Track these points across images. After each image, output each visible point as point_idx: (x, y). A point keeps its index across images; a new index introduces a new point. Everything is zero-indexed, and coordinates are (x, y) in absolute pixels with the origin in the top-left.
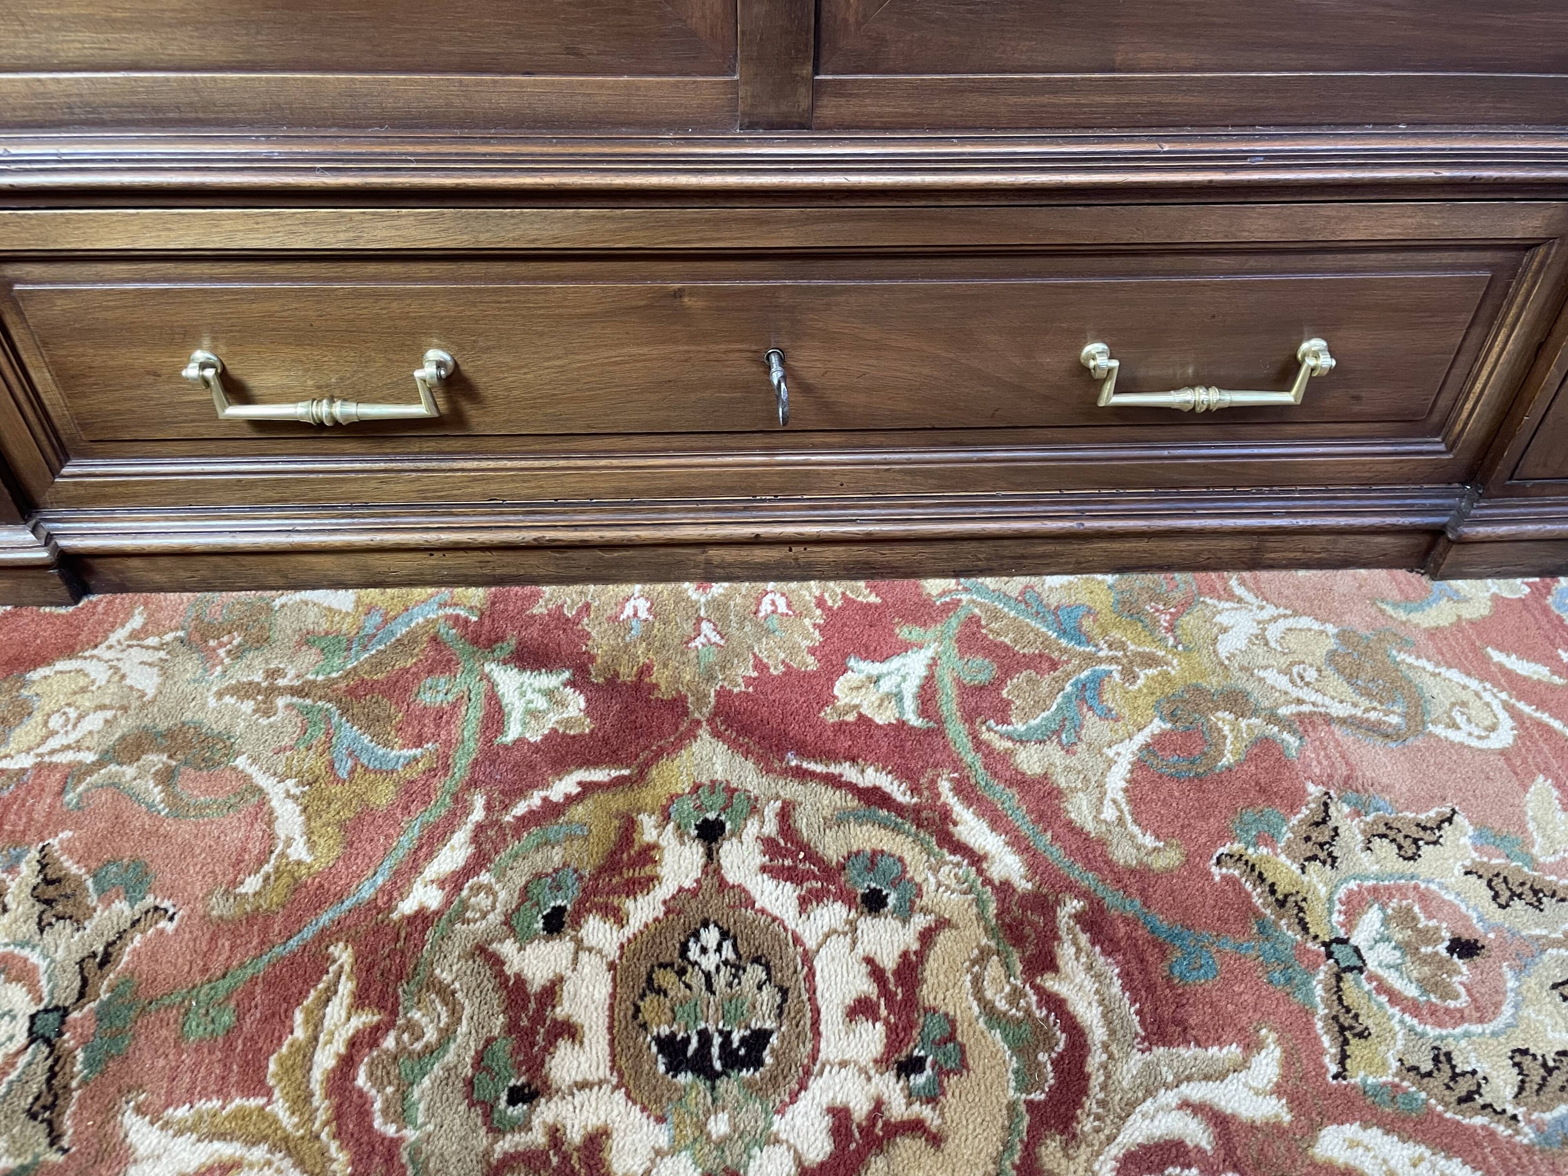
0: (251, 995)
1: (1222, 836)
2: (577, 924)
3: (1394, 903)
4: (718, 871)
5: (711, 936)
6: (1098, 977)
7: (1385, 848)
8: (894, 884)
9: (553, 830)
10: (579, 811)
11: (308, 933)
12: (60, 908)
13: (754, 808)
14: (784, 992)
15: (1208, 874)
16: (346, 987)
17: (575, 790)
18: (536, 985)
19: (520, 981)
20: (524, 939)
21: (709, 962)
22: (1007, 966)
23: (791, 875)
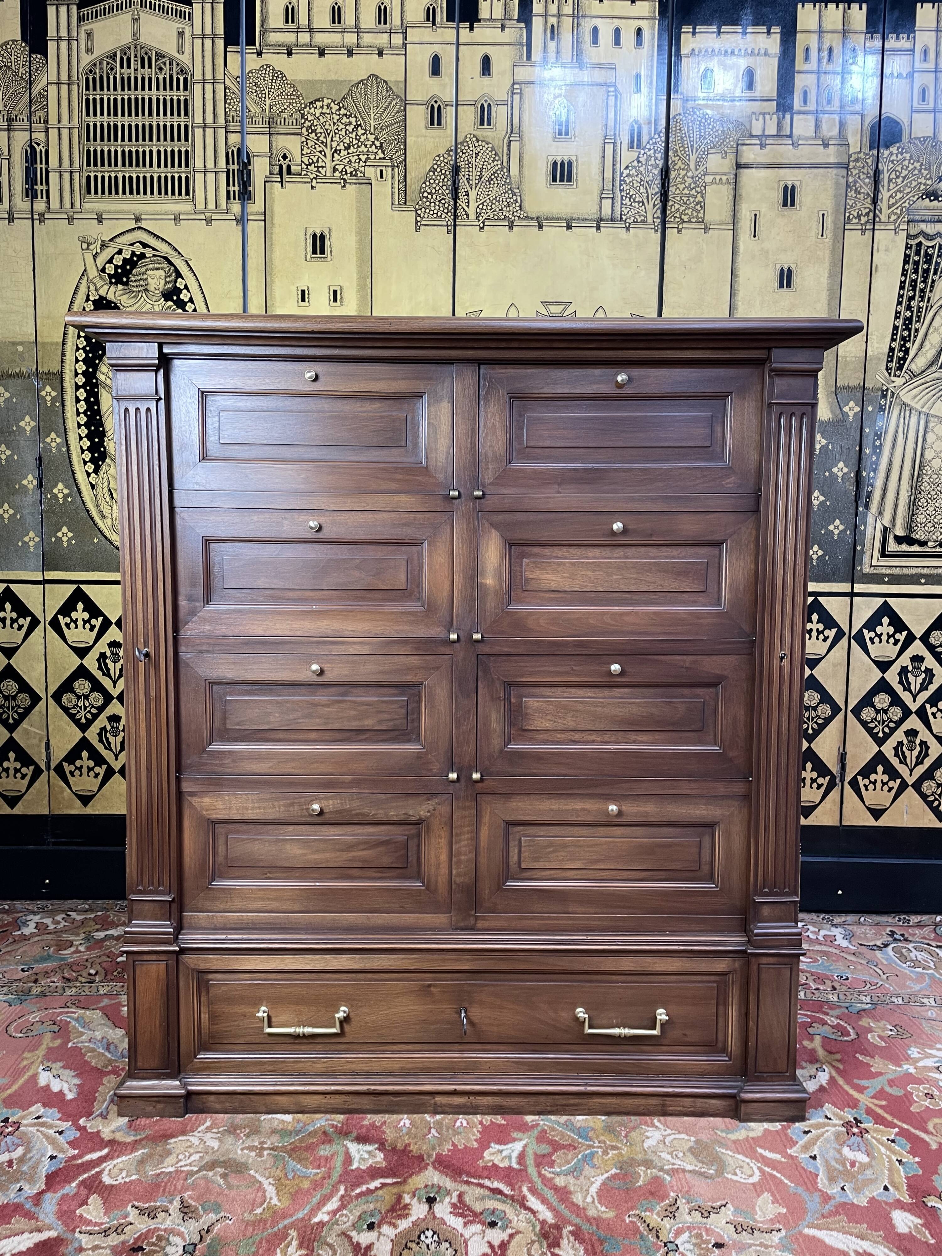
0: (261, 1244)
1: (632, 1209)
2: (379, 1227)
3: (695, 1231)
4: (433, 1213)
5: (429, 1233)
6: (575, 1250)
7: (696, 1214)
8: (501, 1219)
9: (370, 1198)
10: (380, 1192)
11: (281, 1226)
12: (190, 1215)
13: (448, 1193)
14: (456, 1251)
15: (624, 1221)
16: (295, 1243)
17: (379, 1186)
18: (364, 1245)
19: (358, 1243)
20: (360, 1231)
21: (428, 1241)
22: (541, 1245)
23: (461, 1215)
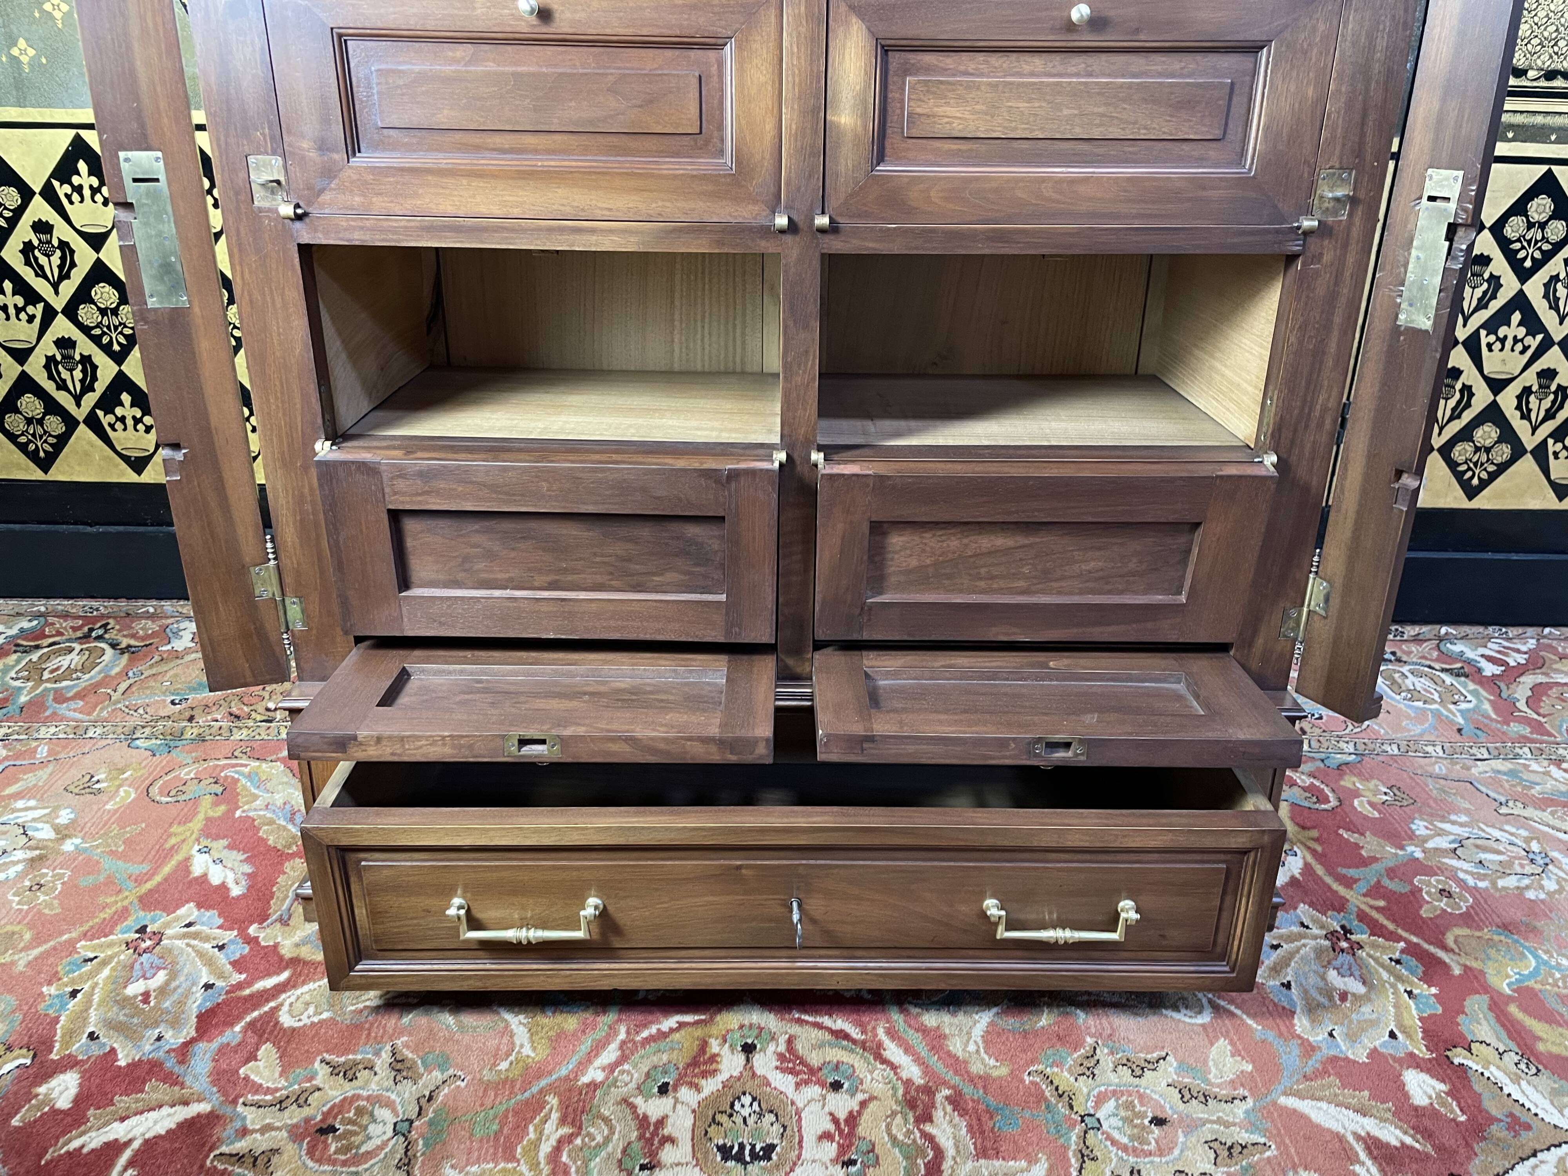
0: (507, 1117)
1: (1032, 1062)
2: (675, 1090)
3: (1124, 1098)
4: (752, 1068)
5: (746, 1100)
6: (955, 1126)
7: (1125, 1072)
8: (848, 1078)
9: (662, 1045)
10: (677, 1036)
11: (535, 1089)
12: (405, 1074)
13: (773, 1038)
14: (785, 1127)
15: (1022, 1081)
16: (555, 1116)
17: (675, 1026)
18: (653, 1119)
19: (645, 1117)
20: (647, 1097)
21: (745, 1112)
22: (906, 1121)
23: (791, 1071)
